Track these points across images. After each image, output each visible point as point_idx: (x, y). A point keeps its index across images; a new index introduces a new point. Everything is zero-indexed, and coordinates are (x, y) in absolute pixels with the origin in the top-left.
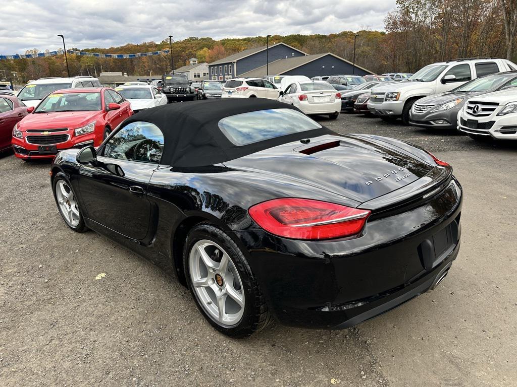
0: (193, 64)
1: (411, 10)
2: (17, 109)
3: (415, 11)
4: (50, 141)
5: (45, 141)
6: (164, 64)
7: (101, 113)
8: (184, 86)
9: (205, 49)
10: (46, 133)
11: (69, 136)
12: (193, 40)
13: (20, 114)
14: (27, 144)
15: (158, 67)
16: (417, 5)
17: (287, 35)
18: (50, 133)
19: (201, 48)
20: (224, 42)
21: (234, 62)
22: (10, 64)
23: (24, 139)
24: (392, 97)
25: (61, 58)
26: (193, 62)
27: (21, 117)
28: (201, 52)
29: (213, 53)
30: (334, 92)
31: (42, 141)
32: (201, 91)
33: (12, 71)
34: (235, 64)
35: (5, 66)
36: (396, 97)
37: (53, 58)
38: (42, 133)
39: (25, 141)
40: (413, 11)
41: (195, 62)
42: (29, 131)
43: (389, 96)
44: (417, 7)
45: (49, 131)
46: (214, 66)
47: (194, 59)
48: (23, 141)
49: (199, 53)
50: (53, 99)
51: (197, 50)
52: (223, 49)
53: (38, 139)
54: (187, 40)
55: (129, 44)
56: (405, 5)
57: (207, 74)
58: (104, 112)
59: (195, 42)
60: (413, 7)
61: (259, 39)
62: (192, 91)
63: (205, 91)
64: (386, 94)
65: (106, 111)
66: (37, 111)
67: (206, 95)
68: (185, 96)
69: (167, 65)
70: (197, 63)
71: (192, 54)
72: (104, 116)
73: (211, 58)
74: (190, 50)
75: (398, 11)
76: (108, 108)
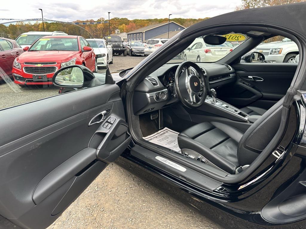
0: (117, 33)
1: (251, 5)
2: (15, 49)
3: (253, 6)
4: (42, 71)
5: (38, 71)
6: (99, 32)
7: (78, 53)
8: (119, 43)
9: (124, 25)
10: (39, 65)
11: (57, 68)
12: (117, 19)
13: (17, 53)
14: (24, 73)
15: (95, 35)
16: (254, 2)
17: (172, 19)
18: (42, 65)
19: (121, 24)
20: (135, 21)
21: (143, 32)
22: (6, 30)
23: (22, 69)
24: (275, 52)
25: (37, 27)
26: (117, 31)
27: (18, 54)
28: (121, 26)
29: (129, 27)
30: (229, 48)
31: (36, 71)
32: (129, 47)
33: (8, 34)
34: (144, 33)
35: (4, 31)
36: (279, 52)
37: (32, 27)
38: (36, 65)
39: (23, 71)
40: (252, 6)
41: (118, 31)
42: (26, 63)
43: (273, 51)
44: (254, 3)
45: (42, 64)
46: (130, 34)
47: (118, 30)
48: (21, 70)
49: (120, 27)
50: (43, 41)
51: (119, 25)
52: (135, 25)
53: (32, 69)
54: (113, 19)
55: (78, 20)
56: (247, 2)
57: (126, 39)
58: (80, 52)
59: (118, 20)
60: (252, 3)
61: (156, 20)
62: (124, 47)
63: (131, 47)
64: (271, 50)
65: (81, 52)
66: (31, 50)
67: (133, 49)
68: (120, 49)
69: (100, 34)
70: (119, 32)
71: (116, 28)
72: (81, 55)
73: (127, 30)
74: (115, 25)
75: (243, 5)
76: (83, 50)
